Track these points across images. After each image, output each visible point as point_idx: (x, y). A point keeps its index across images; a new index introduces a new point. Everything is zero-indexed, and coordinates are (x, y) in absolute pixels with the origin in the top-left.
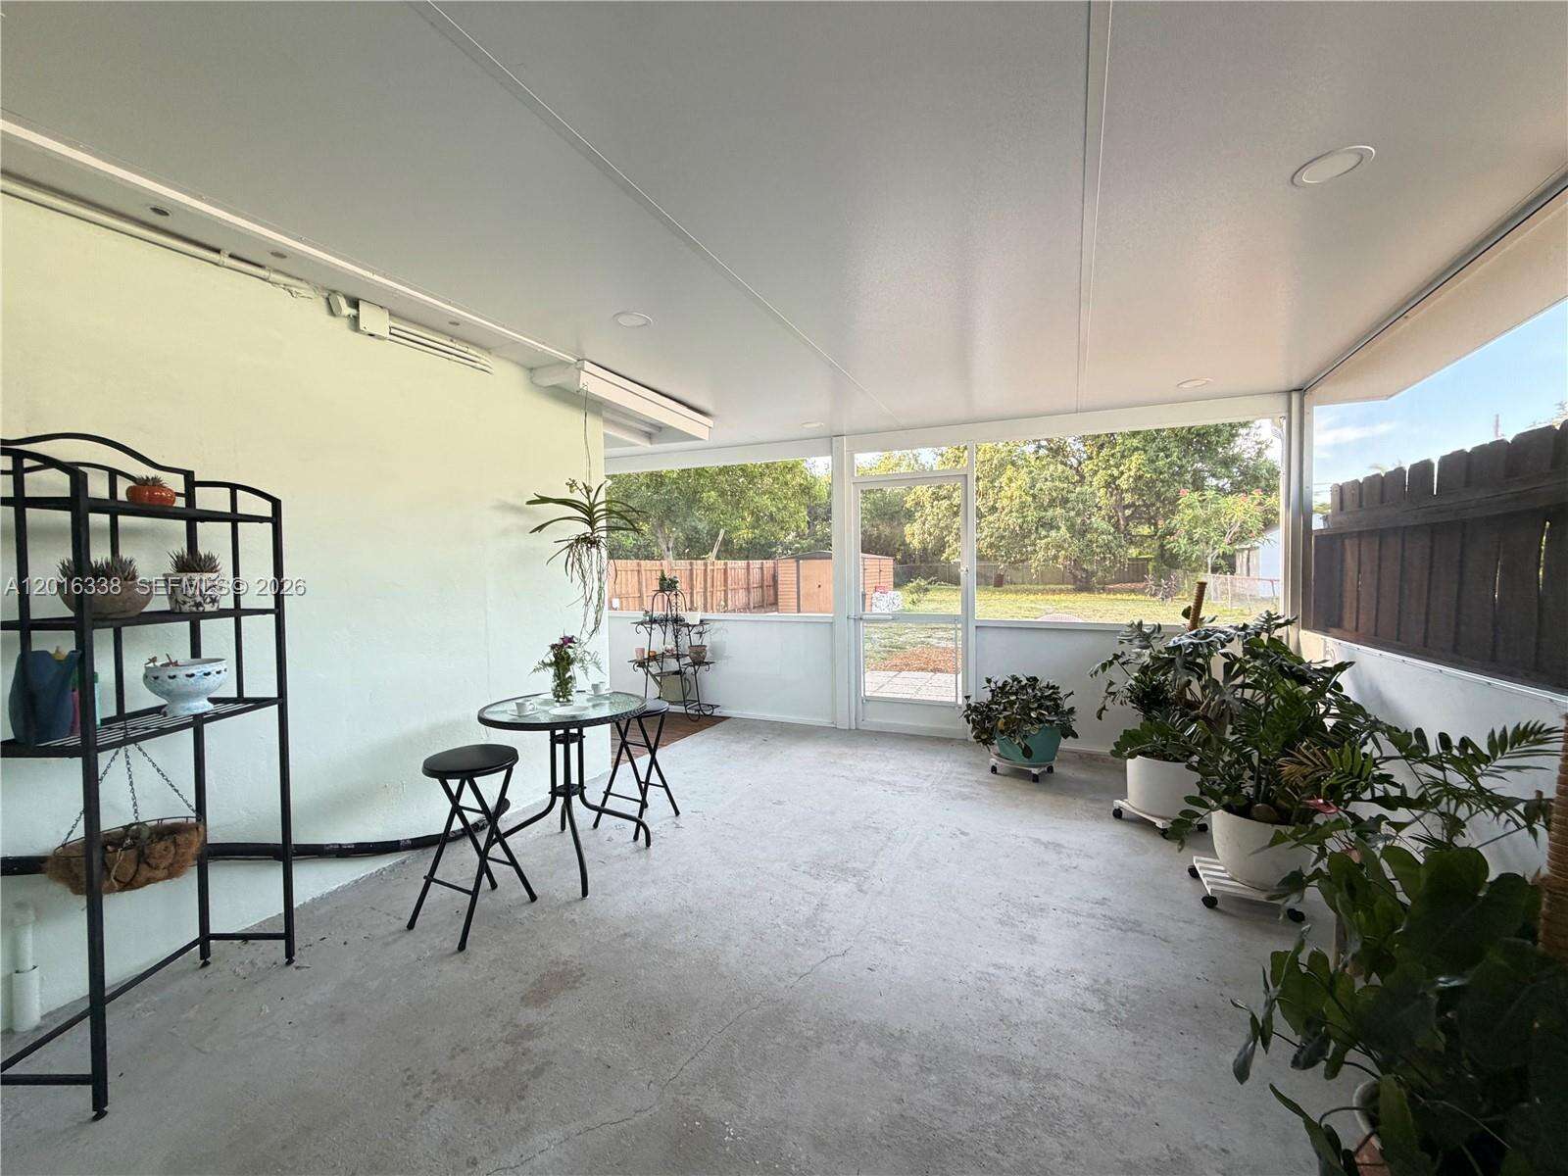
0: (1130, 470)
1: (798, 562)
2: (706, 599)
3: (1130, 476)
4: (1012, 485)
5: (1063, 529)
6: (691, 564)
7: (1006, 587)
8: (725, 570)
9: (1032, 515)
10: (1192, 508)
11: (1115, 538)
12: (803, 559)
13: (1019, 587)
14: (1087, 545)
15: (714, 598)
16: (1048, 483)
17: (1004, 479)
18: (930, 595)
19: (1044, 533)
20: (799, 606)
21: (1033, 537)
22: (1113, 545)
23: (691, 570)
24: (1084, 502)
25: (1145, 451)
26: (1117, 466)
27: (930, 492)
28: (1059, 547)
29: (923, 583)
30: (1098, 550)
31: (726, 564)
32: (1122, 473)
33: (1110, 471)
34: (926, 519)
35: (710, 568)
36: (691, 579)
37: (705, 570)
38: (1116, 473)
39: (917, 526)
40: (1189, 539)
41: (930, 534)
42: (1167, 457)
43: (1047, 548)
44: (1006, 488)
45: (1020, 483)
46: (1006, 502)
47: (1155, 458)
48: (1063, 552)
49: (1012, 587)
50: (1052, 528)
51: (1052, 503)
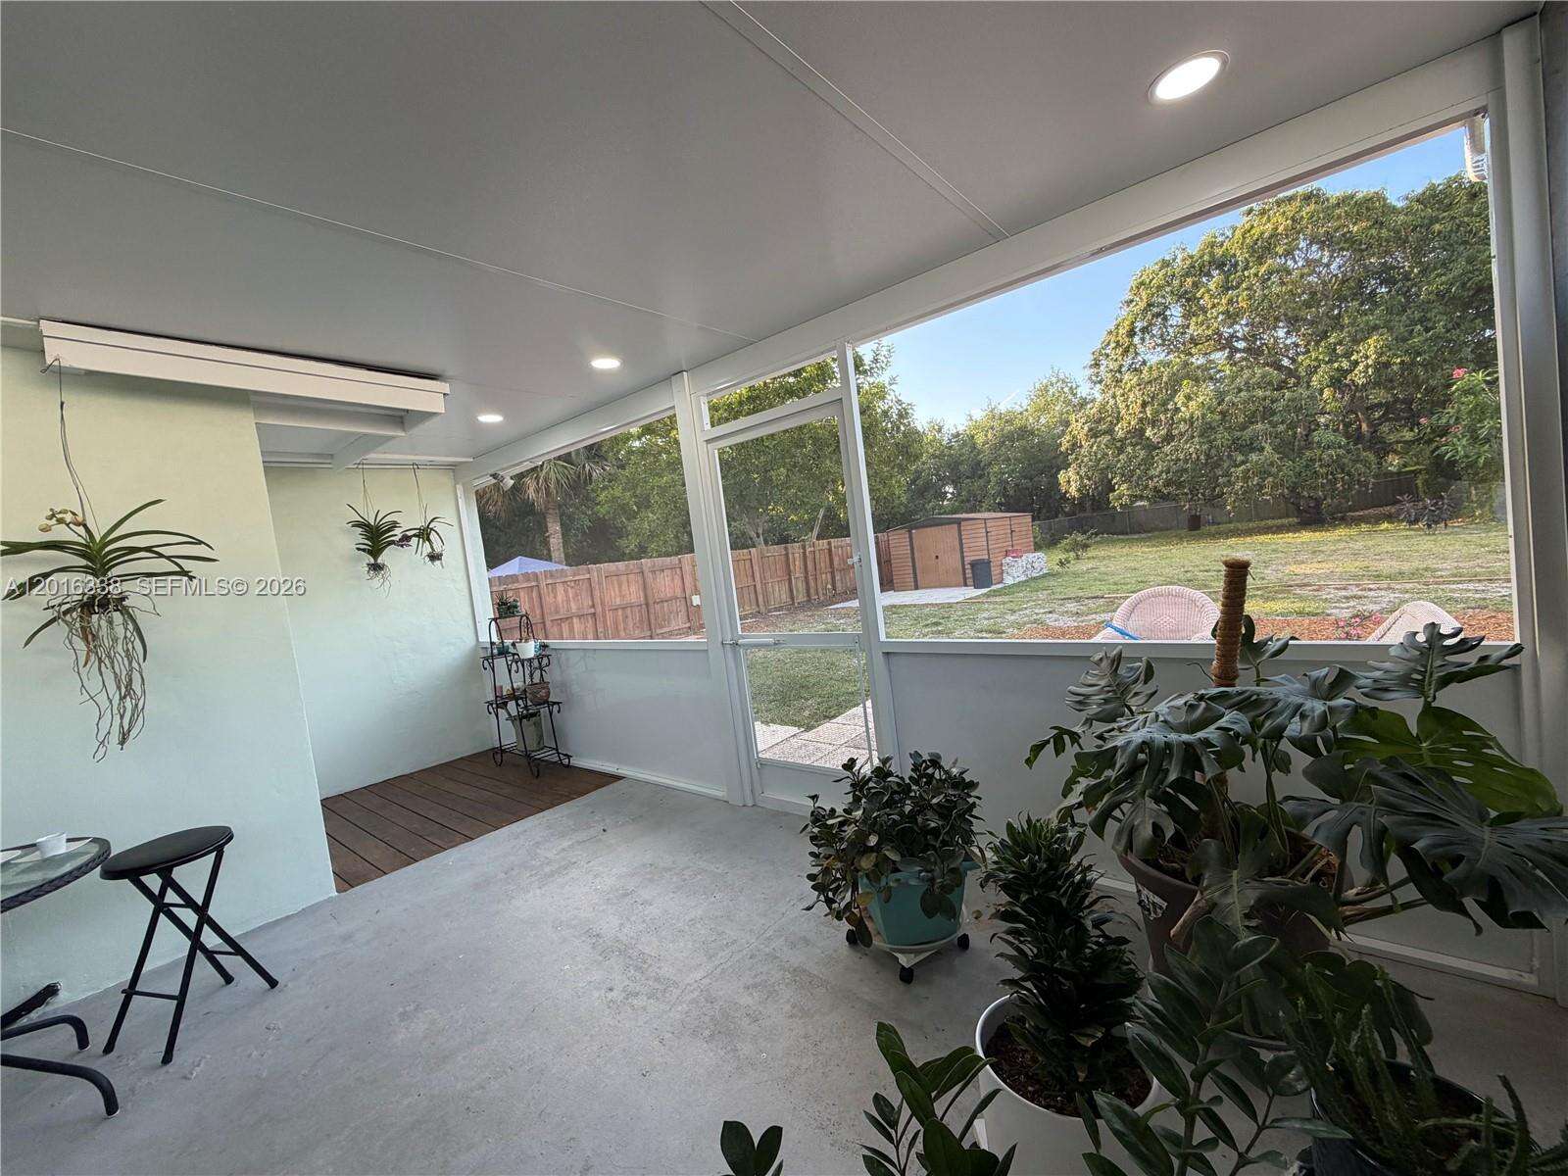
0: (1367, 357)
1: (910, 532)
2: (807, 583)
3: (1367, 367)
4: (1191, 403)
5: (1268, 448)
6: (786, 549)
7: (1205, 529)
8: (830, 550)
9: (1222, 437)
10: (1474, 394)
11: (1349, 451)
12: (916, 528)
13: (1223, 527)
14: (1307, 466)
15: (819, 582)
16: (1242, 394)
17: (1180, 399)
18: (1091, 553)
19: (1240, 458)
20: (916, 581)
21: (1226, 465)
22: (1346, 461)
23: (787, 555)
24: (1298, 410)
25: (1390, 329)
26: (1347, 355)
27: (1086, 428)
28: (1264, 473)
29: (1080, 538)
30: (1323, 471)
31: (829, 543)
32: (1356, 363)
33: (1336, 365)
34: (1082, 462)
35: (808, 550)
36: (788, 565)
37: (804, 553)
38: (1345, 365)
39: (1071, 472)
40: (1472, 437)
41: (1089, 479)
42: (1427, 330)
43: (1246, 478)
44: (1183, 409)
45: (1200, 399)
46: (1183, 427)
47: (1406, 334)
48: (1270, 479)
49: (1213, 529)
50: (1253, 450)
51: (1251, 420)
